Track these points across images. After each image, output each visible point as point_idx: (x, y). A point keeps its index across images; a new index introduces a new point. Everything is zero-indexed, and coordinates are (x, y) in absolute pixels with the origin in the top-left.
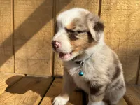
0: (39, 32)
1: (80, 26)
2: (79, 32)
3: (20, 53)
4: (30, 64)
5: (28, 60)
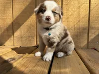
0: (28, 20)
4: (23, 39)
5: (22, 37)
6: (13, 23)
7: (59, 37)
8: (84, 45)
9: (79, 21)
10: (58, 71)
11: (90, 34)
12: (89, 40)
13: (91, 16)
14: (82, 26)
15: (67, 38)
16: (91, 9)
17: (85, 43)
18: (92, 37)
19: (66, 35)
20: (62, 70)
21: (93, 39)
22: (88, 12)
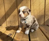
1: (26, 10)
2: (25, 12)
3: (8, 20)
4: (11, 22)
5: (11, 21)
6: (5, 14)
7: (31, 23)
8: (42, 24)
9: (40, 12)
10: (34, 39)
11: (45, 18)
12: (45, 21)
13: (46, 9)
14: (41, 14)
15: (35, 23)
16: (46, 5)
17: (43, 22)
18: (46, 19)
19: (35, 21)
20: (35, 39)
21: (47, 21)
22: (44, 7)
